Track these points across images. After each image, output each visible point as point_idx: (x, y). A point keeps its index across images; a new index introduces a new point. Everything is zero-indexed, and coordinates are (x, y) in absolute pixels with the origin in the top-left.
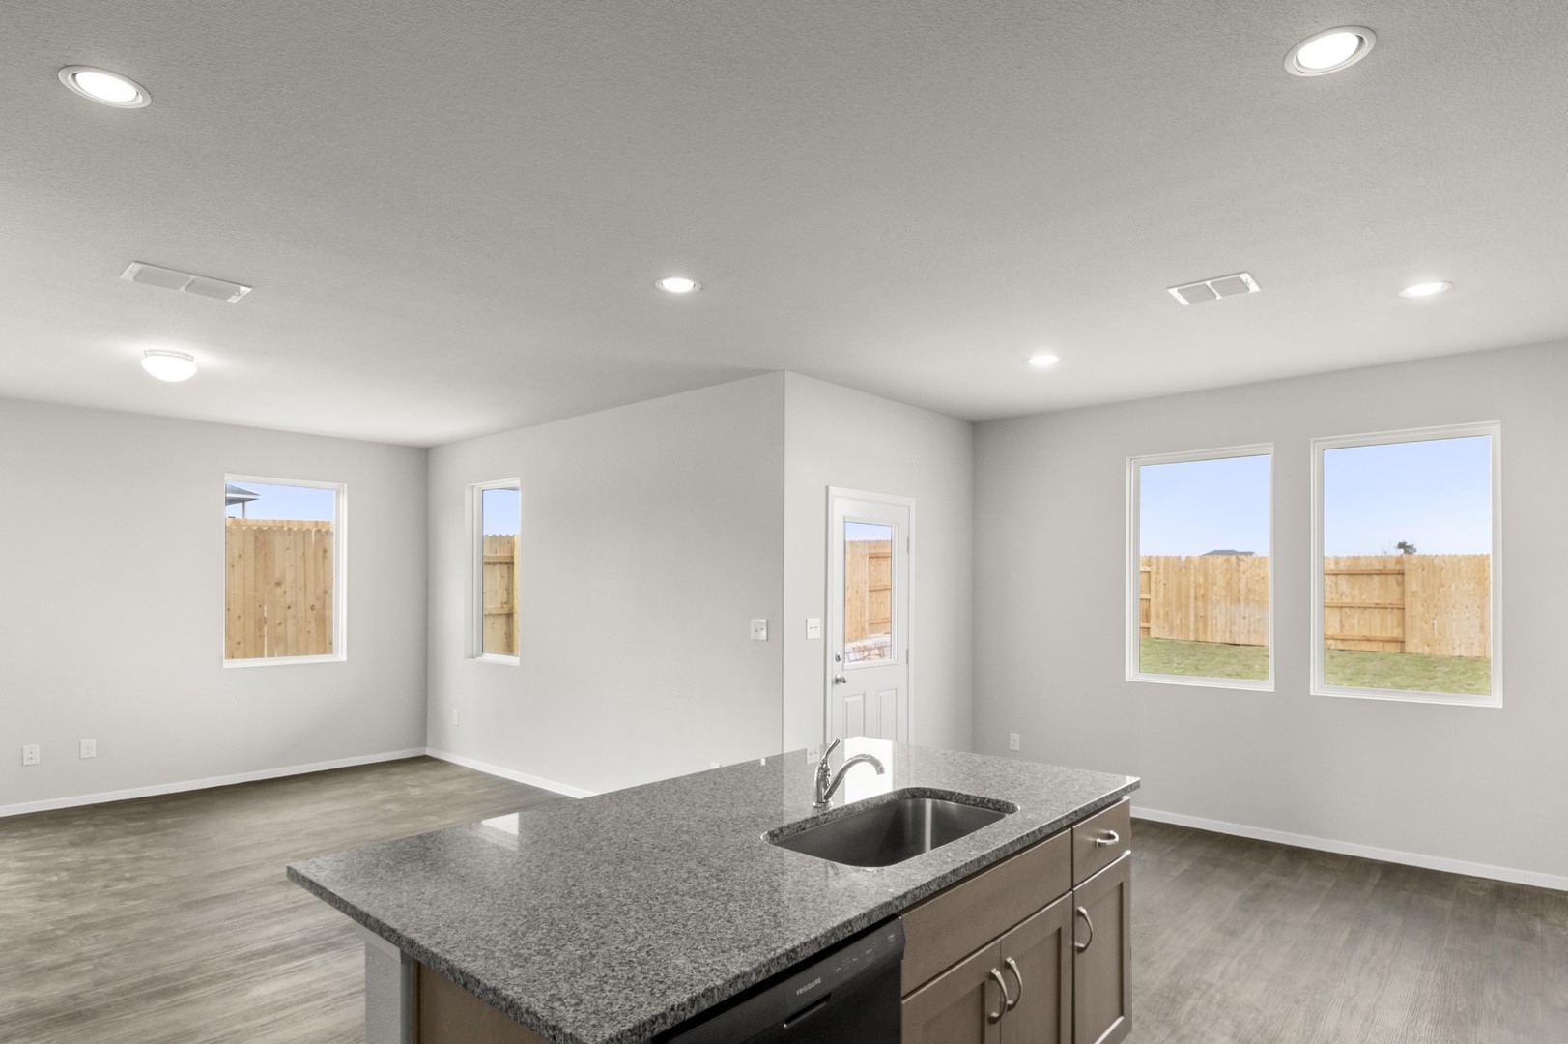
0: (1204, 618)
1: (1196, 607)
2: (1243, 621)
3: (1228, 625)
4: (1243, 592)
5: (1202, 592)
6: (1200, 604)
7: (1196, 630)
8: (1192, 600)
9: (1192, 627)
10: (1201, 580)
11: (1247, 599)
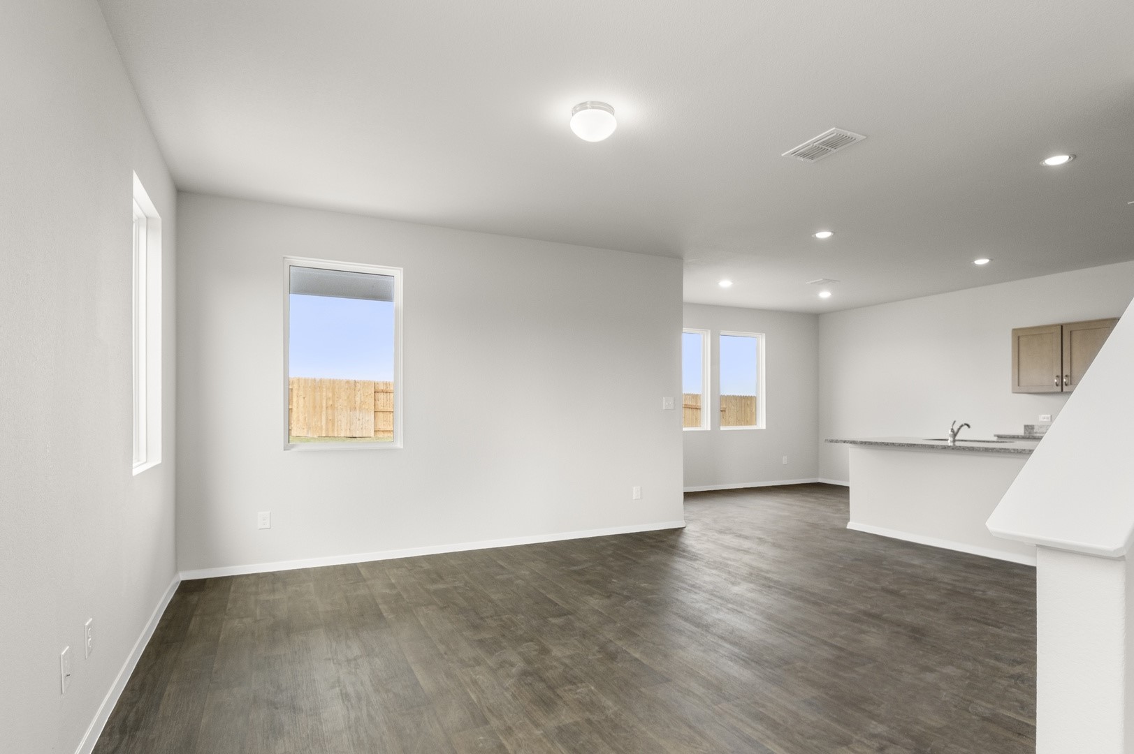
0: (333, 421)
1: (327, 414)
2: (358, 422)
3: (349, 425)
4: (358, 403)
5: (331, 403)
6: (330, 411)
7: (327, 430)
8: (324, 409)
9: (324, 427)
10: (330, 395)
11: (360, 407)
